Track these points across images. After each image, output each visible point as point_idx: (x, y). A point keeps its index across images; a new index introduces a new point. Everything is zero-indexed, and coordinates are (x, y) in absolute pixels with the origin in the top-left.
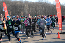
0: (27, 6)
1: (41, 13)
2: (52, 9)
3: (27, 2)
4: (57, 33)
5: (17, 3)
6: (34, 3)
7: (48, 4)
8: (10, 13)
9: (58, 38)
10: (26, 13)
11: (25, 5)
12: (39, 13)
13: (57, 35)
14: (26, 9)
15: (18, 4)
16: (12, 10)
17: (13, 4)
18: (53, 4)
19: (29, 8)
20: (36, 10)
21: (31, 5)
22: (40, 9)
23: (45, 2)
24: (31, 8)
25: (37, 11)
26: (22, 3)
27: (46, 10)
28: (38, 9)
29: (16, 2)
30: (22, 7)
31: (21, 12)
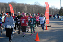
0: (27, 7)
2: (43, 10)
3: (26, 5)
6: (31, 5)
8: (15, 11)
9: (46, 29)
10: (26, 12)
11: (25, 7)
12: (34, 12)
13: (46, 27)
14: (26, 9)
15: (21, 5)
16: (16, 9)
21: (29, 7)
23: (39, 5)
24: (29, 9)
25: (33, 11)
26: (24, 5)
29: (19, 4)
31: (22, 11)
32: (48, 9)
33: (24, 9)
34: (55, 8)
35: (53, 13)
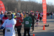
2: (39, 7)
4: (43, 26)
5: (12, 1)
6: (25, 2)
7: (36, 3)
8: (7, 9)
10: (19, 9)
11: (19, 3)
12: (29, 10)
14: (19, 6)
16: (8, 7)
17: (9, 2)
18: (39, 3)
20: (27, 7)
21: (23, 3)
22: (30, 6)
23: (34, 1)
24: (23, 6)
26: (16, 1)
28: (28, 7)
30: (16, 5)
31: (15, 9)
32: (46, 6)
33: (17, 6)
34: (52, 4)
35: (51, 10)
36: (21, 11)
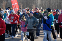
1: (55, 7)
10: (39, 6)
12: (53, 7)
14: (39, 2)
16: (23, 3)
19: (42, 1)
20: (50, 3)
24: (44, 1)
27: (61, 4)
28: (52, 2)
31: (32, 5)
36: (41, 8)
